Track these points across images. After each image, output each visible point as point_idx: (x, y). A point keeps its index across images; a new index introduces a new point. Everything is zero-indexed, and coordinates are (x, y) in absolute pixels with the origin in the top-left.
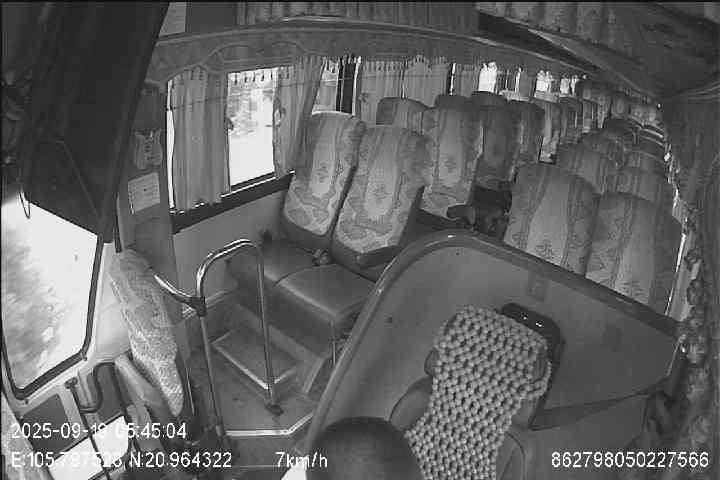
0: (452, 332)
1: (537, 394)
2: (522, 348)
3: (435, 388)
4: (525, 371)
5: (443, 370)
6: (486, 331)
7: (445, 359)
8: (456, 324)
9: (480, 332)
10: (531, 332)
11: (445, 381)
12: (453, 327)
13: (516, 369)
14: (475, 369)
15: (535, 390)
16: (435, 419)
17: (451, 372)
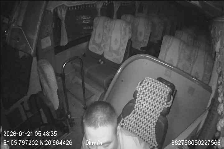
1: (168, 106)
4: (165, 98)
5: (139, 97)
7: (140, 93)
9: (151, 85)
11: (140, 100)
12: (143, 83)
13: (162, 97)
14: (149, 97)
16: (136, 112)
17: (142, 98)
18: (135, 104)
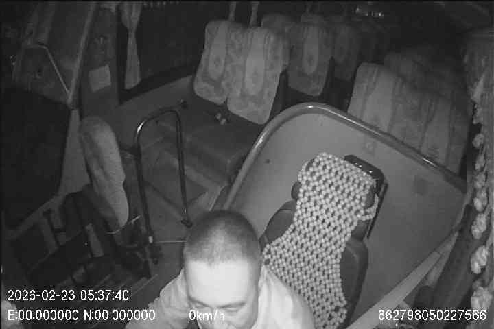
0: (311, 170)
1: (368, 217)
2: (359, 184)
3: (298, 207)
4: (361, 200)
5: (304, 195)
6: (334, 170)
7: (305, 188)
8: (314, 164)
9: (330, 171)
10: (365, 174)
11: (305, 203)
12: (312, 166)
13: (355, 198)
14: (326, 196)
15: (366, 214)
16: (298, 229)
17: (309, 197)
18: (295, 210)
